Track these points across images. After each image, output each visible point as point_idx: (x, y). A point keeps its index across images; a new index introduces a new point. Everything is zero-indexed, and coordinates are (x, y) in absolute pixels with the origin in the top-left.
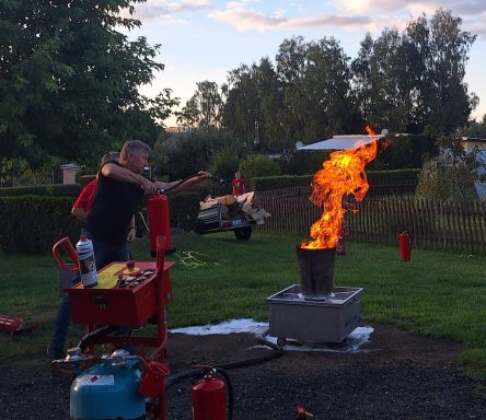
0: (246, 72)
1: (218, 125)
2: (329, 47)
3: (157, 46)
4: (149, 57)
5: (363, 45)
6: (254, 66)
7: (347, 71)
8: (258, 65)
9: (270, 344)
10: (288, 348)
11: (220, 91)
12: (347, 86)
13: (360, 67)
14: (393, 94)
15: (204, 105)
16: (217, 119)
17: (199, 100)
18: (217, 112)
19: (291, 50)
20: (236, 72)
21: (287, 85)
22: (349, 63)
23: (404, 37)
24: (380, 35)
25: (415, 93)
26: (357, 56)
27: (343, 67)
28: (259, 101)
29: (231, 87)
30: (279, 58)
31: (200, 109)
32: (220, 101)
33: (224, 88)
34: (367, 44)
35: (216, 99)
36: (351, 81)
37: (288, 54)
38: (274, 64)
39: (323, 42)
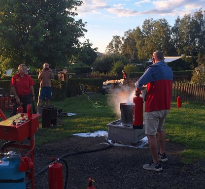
0: (131, 32)
1: (120, 52)
2: (163, 22)
3: (86, 23)
4: (83, 27)
5: (176, 21)
6: (134, 30)
7: (170, 31)
8: (136, 29)
9: (109, 143)
10: (116, 144)
11: (121, 40)
12: (170, 38)
13: (175, 30)
14: (188, 40)
15: (115, 44)
16: (120, 50)
17: (114, 43)
18: (120, 47)
19: (148, 23)
20: (127, 32)
21: (146, 37)
22: (170, 28)
23: (193, 18)
24: (183, 17)
25: (197, 40)
26: (174, 26)
27: (168, 30)
28: (136, 43)
29: (125, 38)
30: (143, 27)
31: (114, 46)
32: (121, 43)
33: (123, 38)
34: (178, 21)
35: (120, 42)
36: (171, 36)
37: (147, 25)
38: (142, 29)
39: (161, 20)
